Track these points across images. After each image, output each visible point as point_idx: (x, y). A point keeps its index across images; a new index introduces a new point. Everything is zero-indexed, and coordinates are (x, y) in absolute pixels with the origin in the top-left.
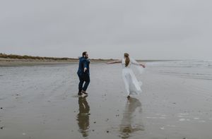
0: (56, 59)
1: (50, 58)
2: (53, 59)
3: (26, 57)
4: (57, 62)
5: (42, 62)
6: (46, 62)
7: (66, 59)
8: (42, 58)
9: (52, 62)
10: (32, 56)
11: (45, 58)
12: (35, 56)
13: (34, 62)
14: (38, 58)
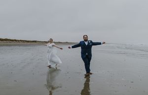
0: (28, 42)
1: (24, 41)
2: (26, 41)
3: (6, 40)
4: (29, 43)
5: (18, 43)
6: (21, 43)
7: (35, 41)
8: (18, 41)
9: (25, 44)
10: (11, 39)
11: (21, 41)
12: (13, 39)
13: (13, 43)
14: (16, 40)
